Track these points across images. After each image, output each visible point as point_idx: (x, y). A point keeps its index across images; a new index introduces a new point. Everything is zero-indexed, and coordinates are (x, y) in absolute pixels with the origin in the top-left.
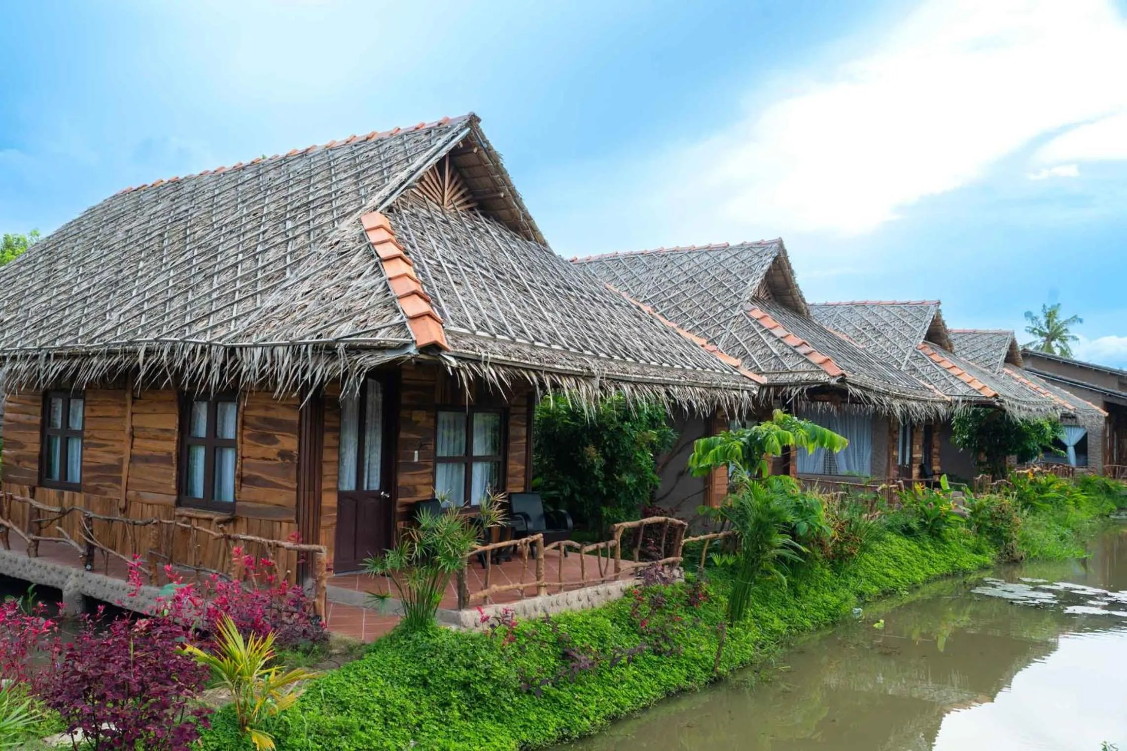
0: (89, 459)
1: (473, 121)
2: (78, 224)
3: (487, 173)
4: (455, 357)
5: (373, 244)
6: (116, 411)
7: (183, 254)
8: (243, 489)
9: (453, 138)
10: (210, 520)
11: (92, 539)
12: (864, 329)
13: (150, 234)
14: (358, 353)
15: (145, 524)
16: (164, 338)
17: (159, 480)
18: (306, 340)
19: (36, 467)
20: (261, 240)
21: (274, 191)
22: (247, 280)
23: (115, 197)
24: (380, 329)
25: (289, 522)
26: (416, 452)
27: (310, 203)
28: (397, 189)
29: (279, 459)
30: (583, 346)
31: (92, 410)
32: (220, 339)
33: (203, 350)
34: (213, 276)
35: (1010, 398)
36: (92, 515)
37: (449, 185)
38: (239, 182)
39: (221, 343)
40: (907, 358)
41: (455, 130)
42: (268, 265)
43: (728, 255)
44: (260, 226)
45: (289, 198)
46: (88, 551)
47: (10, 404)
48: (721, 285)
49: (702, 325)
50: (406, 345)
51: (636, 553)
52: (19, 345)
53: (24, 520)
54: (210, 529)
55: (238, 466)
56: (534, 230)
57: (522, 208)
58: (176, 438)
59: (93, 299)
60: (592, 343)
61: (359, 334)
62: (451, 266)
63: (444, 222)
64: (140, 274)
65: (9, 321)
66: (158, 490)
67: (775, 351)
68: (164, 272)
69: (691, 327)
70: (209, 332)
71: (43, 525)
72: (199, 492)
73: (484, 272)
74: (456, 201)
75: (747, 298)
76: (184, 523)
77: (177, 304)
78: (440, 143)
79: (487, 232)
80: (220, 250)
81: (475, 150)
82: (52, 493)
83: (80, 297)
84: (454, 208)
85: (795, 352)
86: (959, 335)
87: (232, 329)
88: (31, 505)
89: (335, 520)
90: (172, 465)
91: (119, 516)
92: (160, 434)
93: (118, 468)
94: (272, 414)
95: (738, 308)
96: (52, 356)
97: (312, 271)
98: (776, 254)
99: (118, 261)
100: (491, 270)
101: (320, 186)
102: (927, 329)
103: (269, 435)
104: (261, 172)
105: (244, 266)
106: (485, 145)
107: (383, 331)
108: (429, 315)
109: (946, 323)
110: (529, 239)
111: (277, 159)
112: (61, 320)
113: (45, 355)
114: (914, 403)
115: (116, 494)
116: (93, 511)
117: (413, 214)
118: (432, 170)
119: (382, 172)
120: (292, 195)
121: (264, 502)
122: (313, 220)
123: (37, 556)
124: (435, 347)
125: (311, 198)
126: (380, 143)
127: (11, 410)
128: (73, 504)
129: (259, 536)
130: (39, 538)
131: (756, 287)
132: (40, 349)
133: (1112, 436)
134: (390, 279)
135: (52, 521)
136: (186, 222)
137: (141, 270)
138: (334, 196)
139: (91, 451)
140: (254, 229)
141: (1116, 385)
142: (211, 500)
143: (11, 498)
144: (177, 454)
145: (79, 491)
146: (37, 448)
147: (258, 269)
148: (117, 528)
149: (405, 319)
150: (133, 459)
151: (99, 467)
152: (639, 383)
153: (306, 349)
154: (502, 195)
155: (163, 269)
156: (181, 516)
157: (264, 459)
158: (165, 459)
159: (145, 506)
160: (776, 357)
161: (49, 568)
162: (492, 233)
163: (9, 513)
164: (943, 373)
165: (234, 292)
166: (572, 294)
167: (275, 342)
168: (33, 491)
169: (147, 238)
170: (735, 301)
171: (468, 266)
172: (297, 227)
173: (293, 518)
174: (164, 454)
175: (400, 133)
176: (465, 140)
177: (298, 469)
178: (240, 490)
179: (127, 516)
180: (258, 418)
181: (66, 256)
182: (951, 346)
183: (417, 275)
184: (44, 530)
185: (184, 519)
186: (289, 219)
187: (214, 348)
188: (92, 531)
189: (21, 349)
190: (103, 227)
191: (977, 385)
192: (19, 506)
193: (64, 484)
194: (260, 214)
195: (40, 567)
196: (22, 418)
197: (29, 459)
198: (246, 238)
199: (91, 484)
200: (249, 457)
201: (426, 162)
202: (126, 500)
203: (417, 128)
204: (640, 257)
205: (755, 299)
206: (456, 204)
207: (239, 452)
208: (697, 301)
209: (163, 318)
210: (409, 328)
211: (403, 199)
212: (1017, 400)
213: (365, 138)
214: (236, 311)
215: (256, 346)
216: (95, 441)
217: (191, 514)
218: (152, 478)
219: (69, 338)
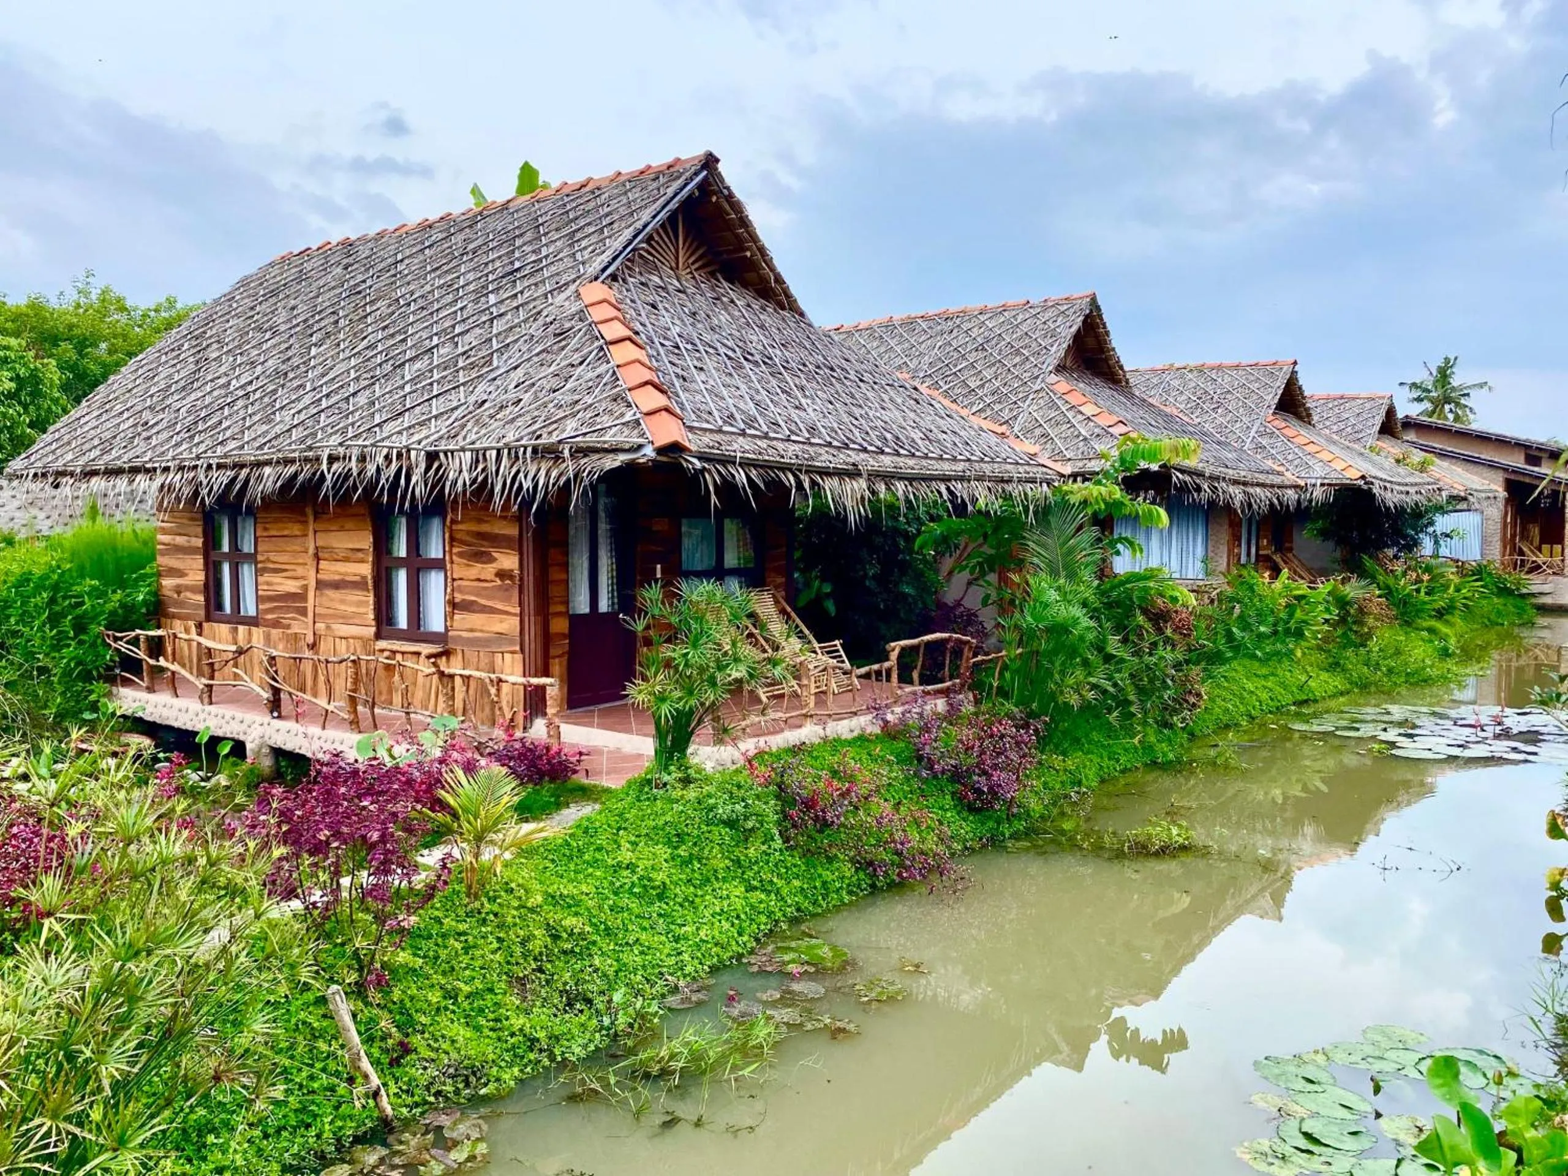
0: (265, 587)
1: (710, 162)
2: (229, 300)
3: (729, 226)
4: (699, 459)
5: (596, 324)
6: (296, 529)
7: (365, 338)
8: (456, 617)
9: (686, 185)
10: (418, 654)
11: (277, 681)
12: (1199, 398)
13: (321, 311)
14: (585, 456)
15: (341, 662)
16: (349, 443)
17: (354, 609)
18: (523, 442)
19: (201, 598)
20: (459, 319)
21: (470, 256)
22: (445, 369)
23: (272, 265)
24: (610, 427)
25: (513, 652)
26: (659, 566)
27: (517, 270)
28: (621, 252)
29: (497, 580)
30: (848, 438)
31: (266, 529)
32: (419, 442)
33: (399, 456)
34: (403, 364)
35: (1381, 479)
36: (275, 653)
37: (684, 244)
38: (427, 244)
39: (420, 447)
40: (1253, 434)
41: (688, 174)
42: (471, 349)
43: (1027, 316)
44: (456, 301)
45: (490, 265)
46: (274, 695)
47: (164, 524)
48: (1018, 352)
49: (994, 402)
50: (640, 447)
51: (915, 675)
52: (171, 454)
53: (191, 661)
54: (418, 663)
55: (449, 590)
56: (788, 295)
57: (772, 269)
58: (371, 559)
59: (258, 395)
60: (858, 434)
61: (585, 434)
62: (689, 347)
63: (679, 291)
64: (312, 363)
65: (156, 424)
66: (351, 621)
67: (1083, 432)
68: (343, 360)
69: (981, 406)
70: (405, 433)
71: (216, 667)
72: (402, 622)
73: (730, 353)
74: (693, 264)
75: (1050, 368)
76: (387, 658)
77: (362, 399)
78: (670, 191)
79: (732, 301)
80: (410, 332)
81: (714, 199)
82: (224, 629)
83: (241, 393)
84: (691, 273)
85: (1108, 433)
86: (1322, 402)
87: (433, 430)
88: (199, 644)
89: (567, 648)
90: (368, 590)
91: (307, 654)
92: (350, 554)
93: (302, 597)
94: (485, 528)
95: (1039, 380)
96: (214, 466)
97: (526, 357)
98: (1088, 312)
99: (284, 346)
100: (737, 349)
101: (526, 248)
102: (1278, 397)
103: (484, 552)
104: (452, 230)
105: (442, 351)
106: (726, 192)
107: (614, 429)
108: (667, 410)
109: (1304, 388)
110: (783, 308)
111: (471, 214)
112: (220, 423)
113: (205, 465)
114: (1258, 490)
115: (301, 627)
116: (275, 648)
117: (642, 284)
118: (663, 226)
119: (602, 229)
120: (493, 261)
121: (481, 631)
122: (522, 292)
123: (211, 703)
124: (675, 448)
125: (517, 265)
126: (597, 193)
127: (164, 531)
128: (249, 641)
129: (478, 670)
130: (211, 682)
131: (1062, 353)
132: (198, 458)
133: (1514, 519)
134: (618, 366)
135: (227, 662)
136: (365, 297)
137: (314, 357)
138: (544, 263)
139: (266, 577)
140: (451, 304)
141: (1522, 458)
142: (416, 632)
143: (175, 636)
144: (374, 577)
145: (256, 625)
146: (201, 576)
147: (458, 355)
148: (307, 668)
149: (638, 415)
150: (320, 585)
151: (277, 596)
152: (914, 479)
153: (525, 453)
154: (748, 254)
155: (341, 356)
156: (382, 651)
157: (479, 580)
158: (359, 585)
159: (337, 640)
160: (1085, 439)
161: (227, 717)
162: (738, 302)
163: (174, 654)
164: (1296, 450)
165: (431, 384)
166: (835, 374)
167: (486, 445)
168: (199, 627)
169: (317, 317)
170: (1036, 372)
171: (710, 346)
172: (502, 302)
173: (518, 648)
174: (357, 578)
175: (622, 179)
176: (701, 186)
177: (521, 592)
178: (452, 618)
179: (317, 653)
180: (468, 532)
181: (218, 342)
182: (1309, 415)
183: (650, 361)
184: (216, 674)
185: (386, 654)
186: (492, 292)
187: (413, 453)
188: (276, 672)
189: (174, 459)
190: (260, 303)
191: (1339, 465)
192: (185, 645)
193: (237, 619)
194: (456, 286)
195: (217, 716)
196: (180, 540)
197: (192, 589)
198: (441, 316)
199: (269, 617)
200: (461, 579)
201: (654, 217)
202: (314, 634)
203: (642, 173)
204: (919, 321)
205: (1060, 369)
206: (693, 267)
207: (449, 574)
208: (988, 374)
209: (347, 416)
210: (643, 426)
211: (629, 264)
212: (1391, 482)
213: (578, 187)
214: (437, 406)
215: (463, 450)
216: (271, 566)
217: (395, 648)
218: (343, 607)
219: (232, 444)
